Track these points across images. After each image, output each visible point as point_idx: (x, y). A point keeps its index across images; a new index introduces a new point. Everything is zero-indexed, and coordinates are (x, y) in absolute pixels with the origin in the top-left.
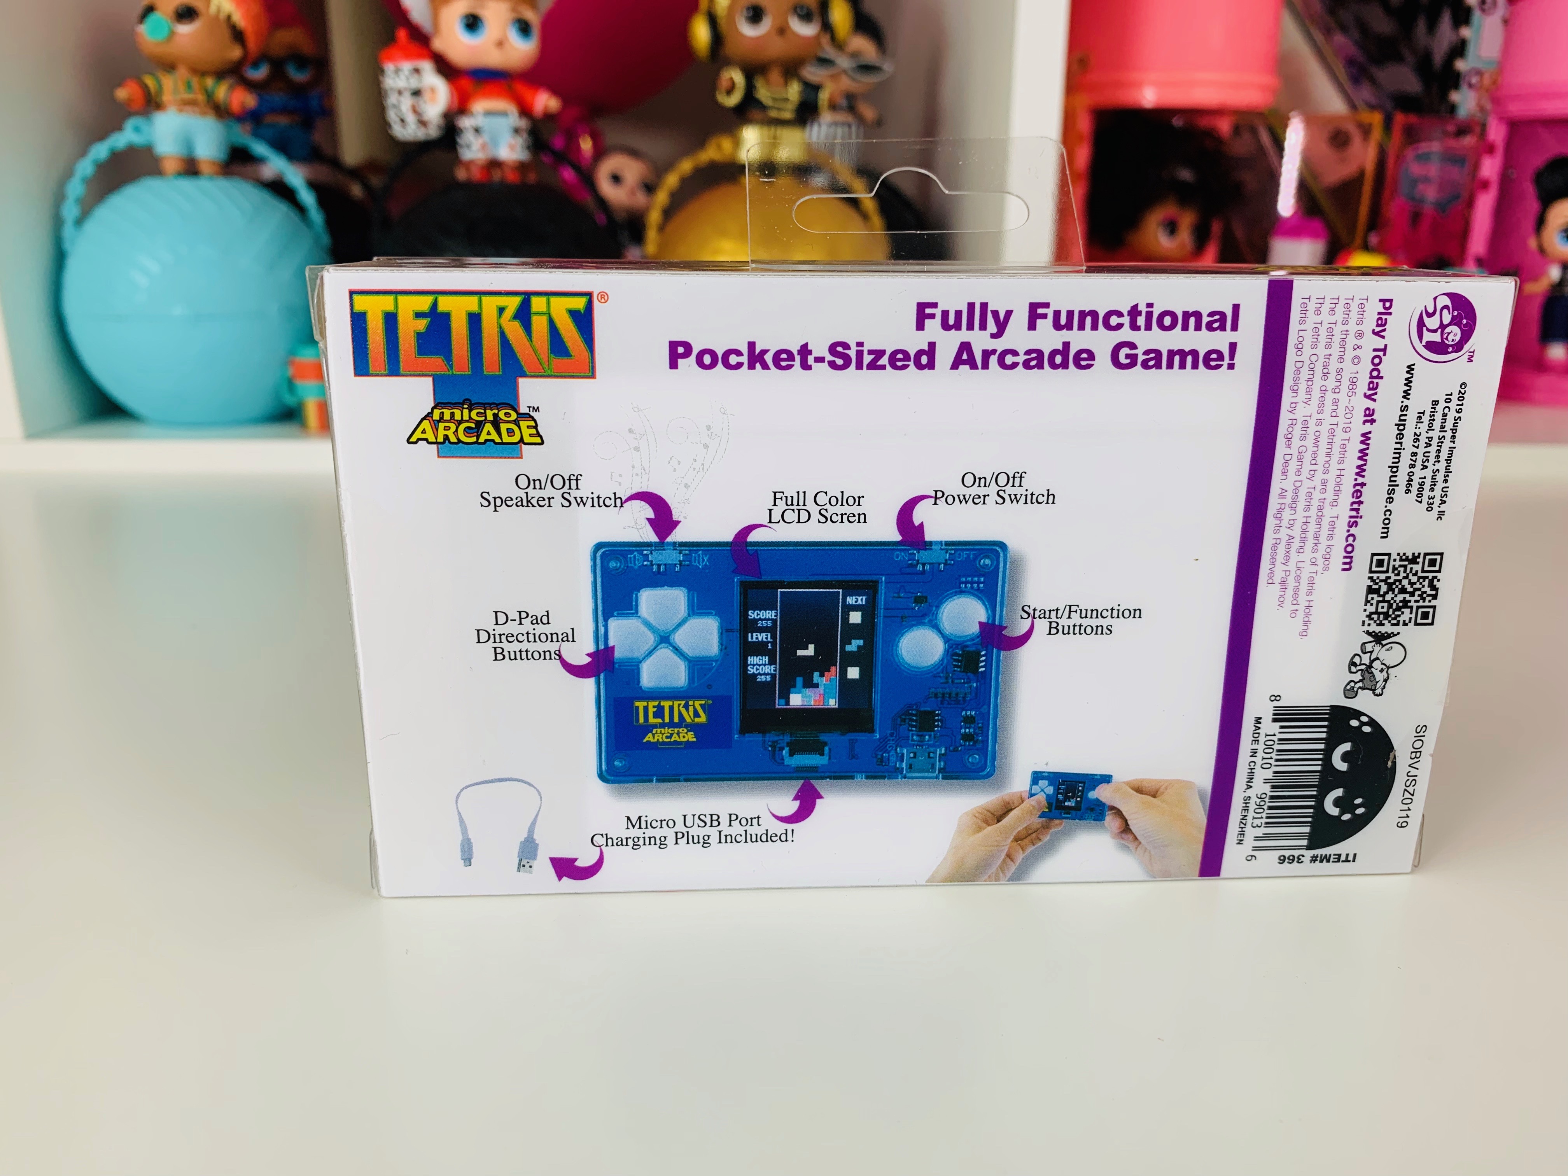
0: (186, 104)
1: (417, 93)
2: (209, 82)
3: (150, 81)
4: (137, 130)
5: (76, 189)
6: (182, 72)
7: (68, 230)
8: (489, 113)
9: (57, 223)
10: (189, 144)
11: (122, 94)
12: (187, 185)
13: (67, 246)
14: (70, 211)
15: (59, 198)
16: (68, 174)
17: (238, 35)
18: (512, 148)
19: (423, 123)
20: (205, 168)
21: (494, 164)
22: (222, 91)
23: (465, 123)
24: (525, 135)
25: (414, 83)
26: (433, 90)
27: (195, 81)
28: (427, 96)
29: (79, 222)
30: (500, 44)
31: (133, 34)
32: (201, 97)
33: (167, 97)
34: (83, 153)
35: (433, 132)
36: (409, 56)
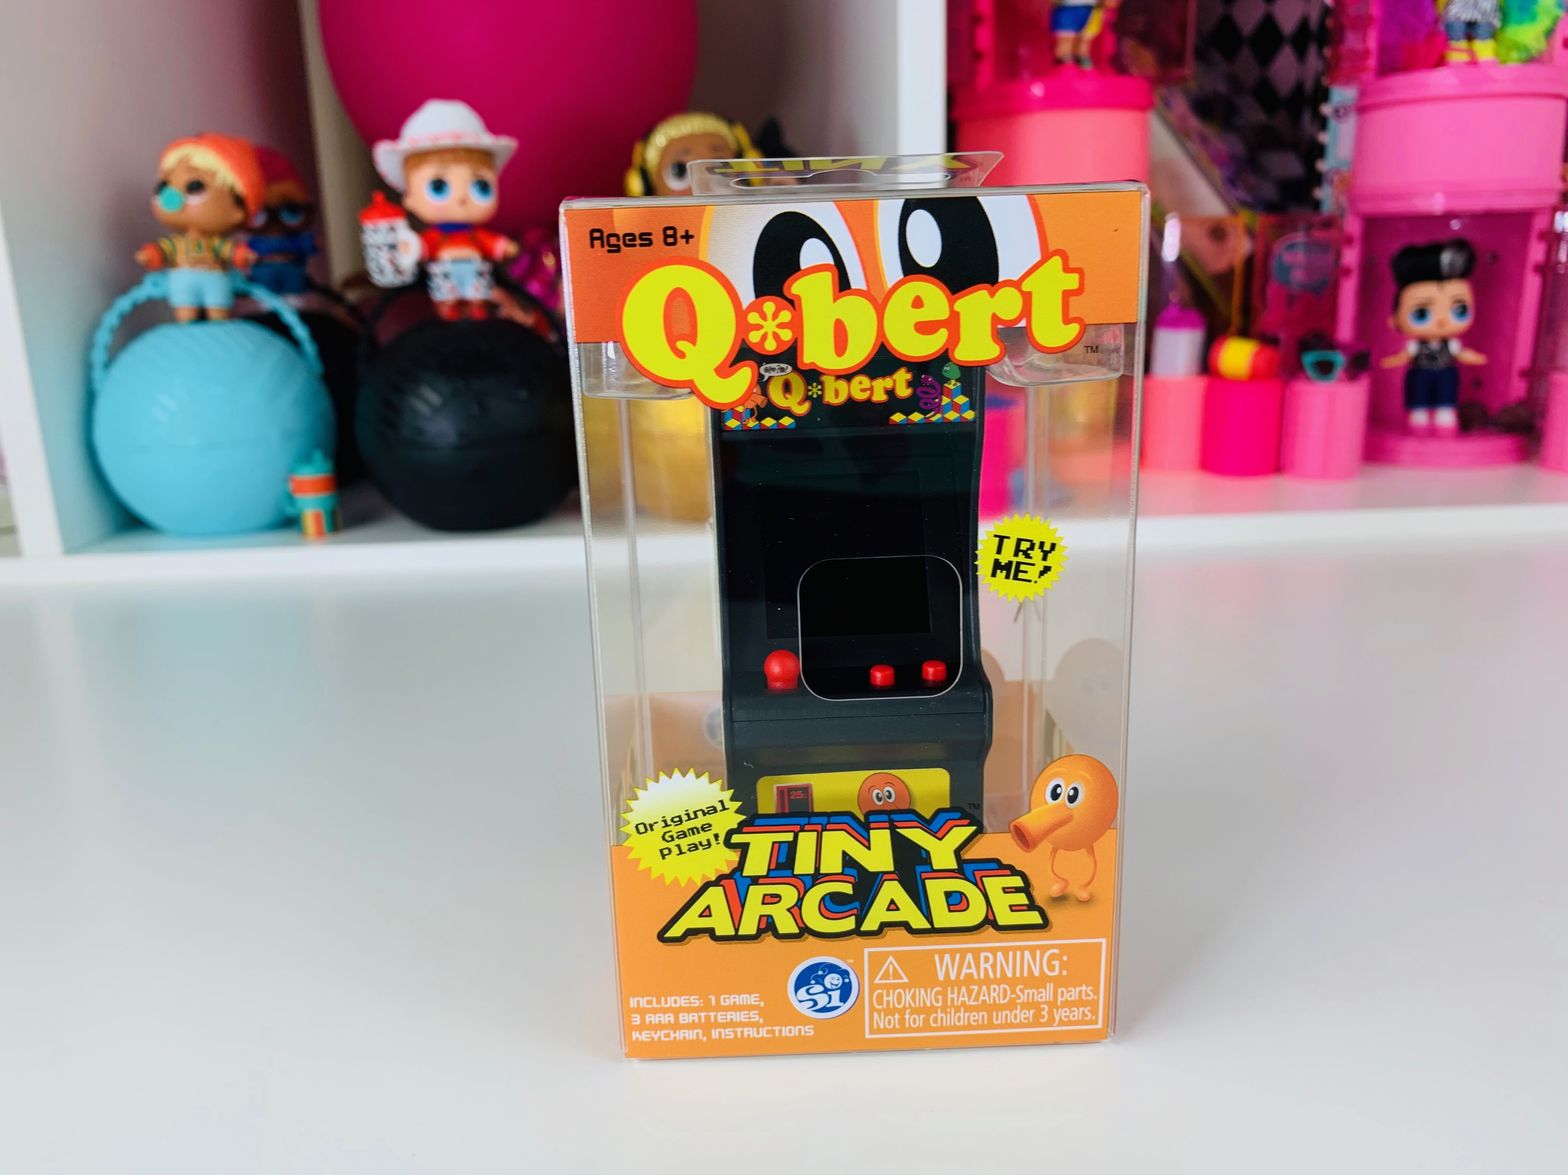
0: (196, 263)
1: (393, 247)
2: (217, 242)
3: (165, 245)
4: (155, 284)
6: (192, 236)
7: (98, 374)
8: (455, 261)
9: (88, 367)
10: (198, 293)
11: (142, 256)
12: (200, 331)
13: (97, 387)
14: (99, 356)
15: (89, 345)
16: (95, 324)
17: (239, 201)
18: (477, 289)
19: (398, 271)
20: (213, 314)
21: (462, 304)
22: (227, 249)
23: (435, 269)
24: (488, 277)
25: (390, 239)
26: (406, 244)
27: (204, 243)
28: (401, 249)
29: (108, 365)
30: (463, 202)
32: (209, 255)
33: (181, 257)
34: (108, 305)
35: (408, 277)
36: (385, 215)
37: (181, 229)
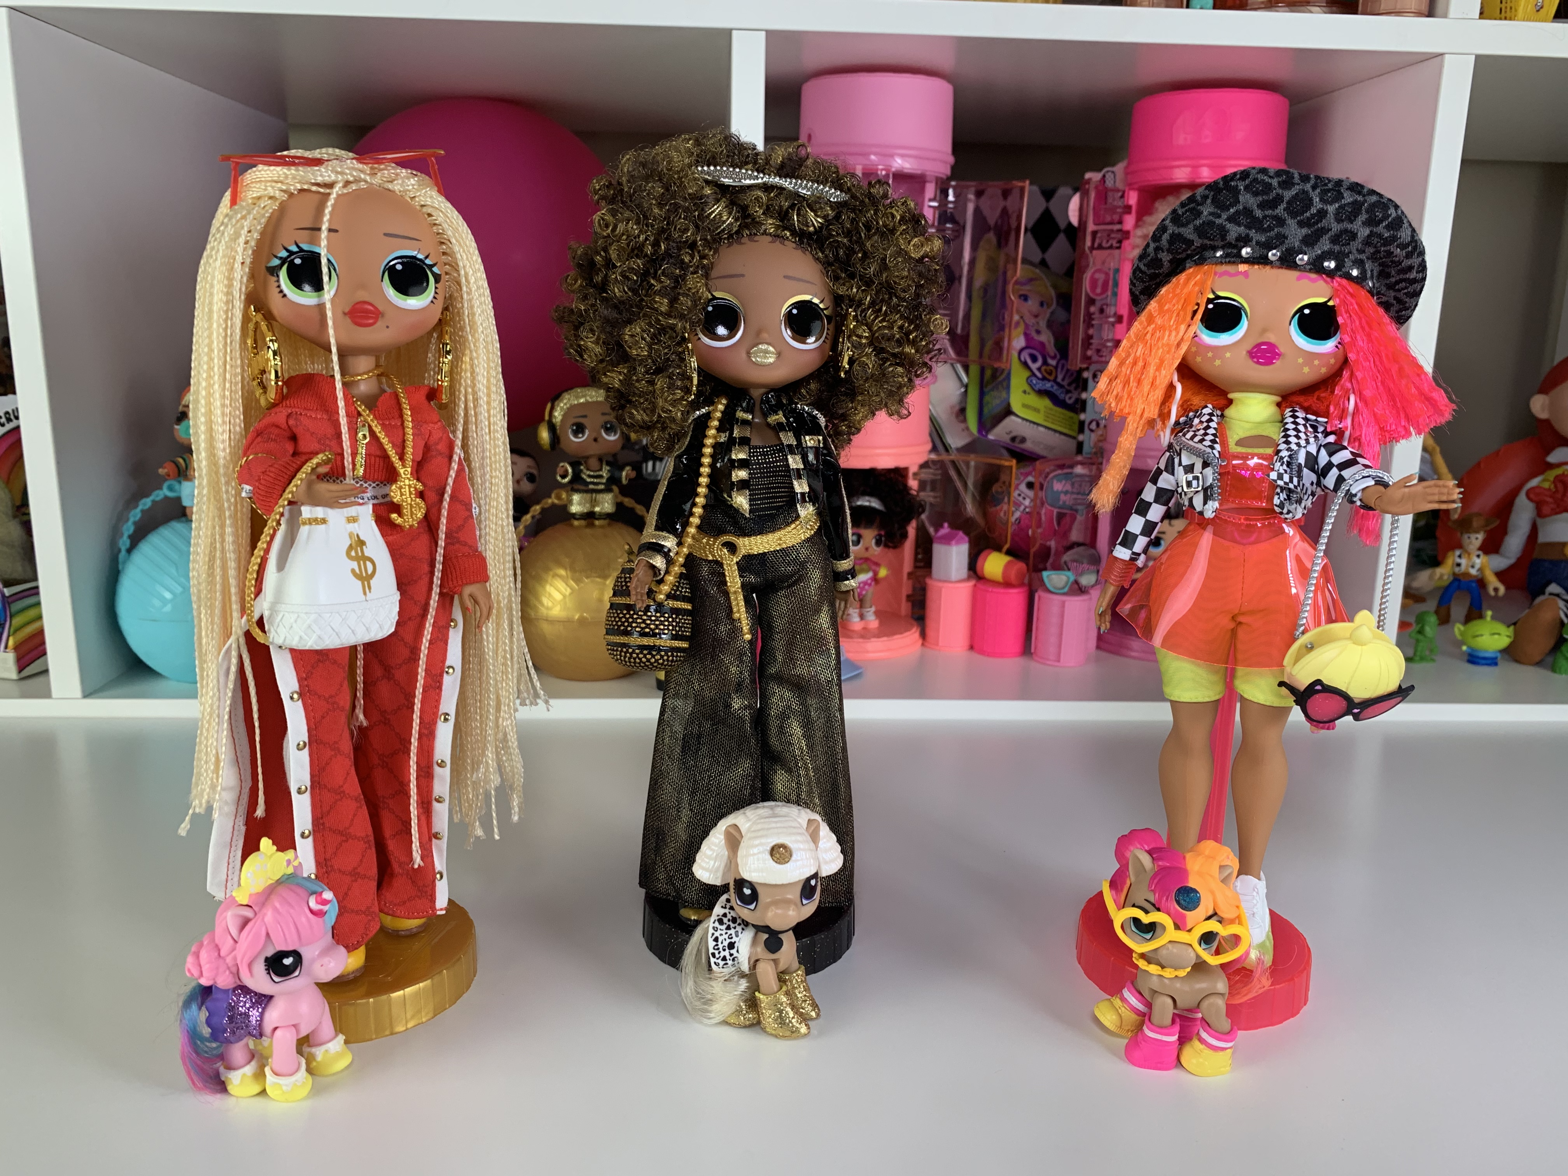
3: (181, 462)
4: (171, 489)
5: (128, 528)
11: (163, 471)
29: (129, 551)
31: (172, 430)
33: (190, 473)
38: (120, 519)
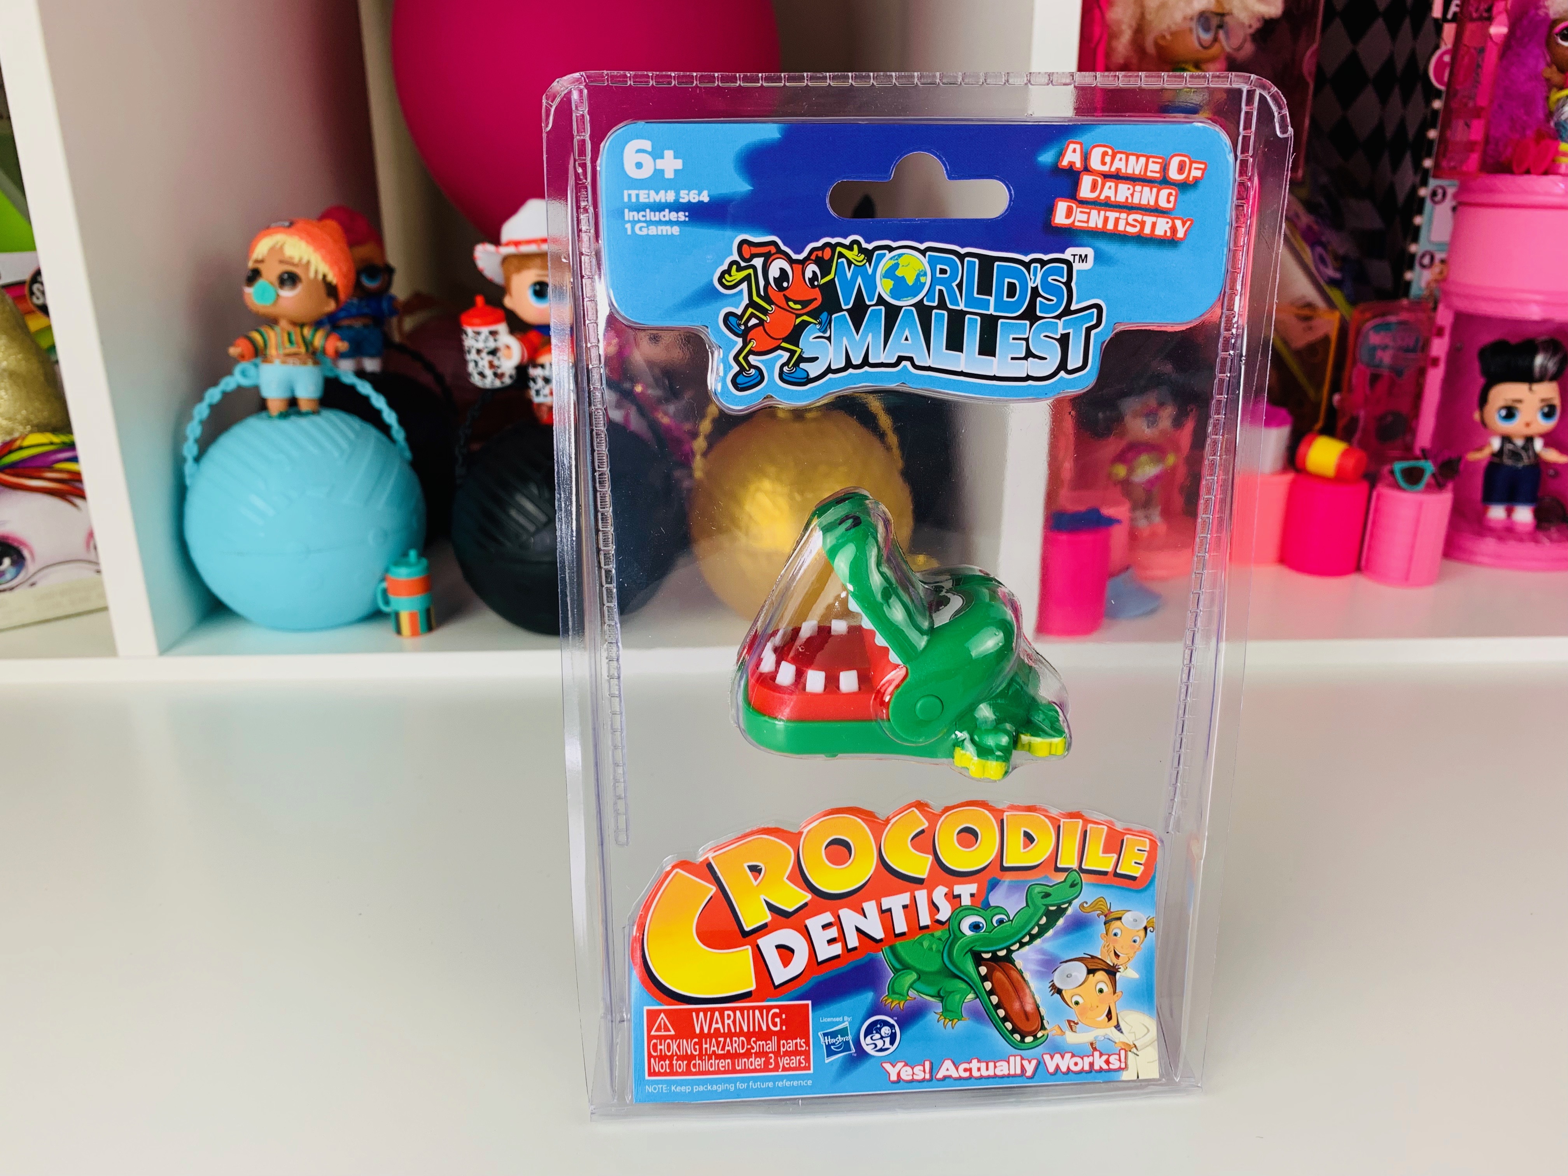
0: (289, 356)
1: (493, 352)
2: (308, 332)
3: (257, 337)
4: (245, 373)
5: (194, 430)
6: (284, 326)
7: (189, 467)
9: (178, 461)
10: (291, 388)
11: (234, 349)
12: (289, 423)
13: (188, 482)
14: (190, 449)
15: (178, 439)
16: (186, 418)
17: (331, 290)
19: (499, 375)
20: (304, 407)
22: (318, 340)
23: (535, 373)
25: (492, 344)
26: (507, 348)
27: (295, 334)
28: (502, 353)
29: (197, 459)
32: (303, 350)
33: (271, 350)
34: (199, 398)
35: (507, 381)
36: (487, 322)
37: (272, 321)
38: (183, 417)
